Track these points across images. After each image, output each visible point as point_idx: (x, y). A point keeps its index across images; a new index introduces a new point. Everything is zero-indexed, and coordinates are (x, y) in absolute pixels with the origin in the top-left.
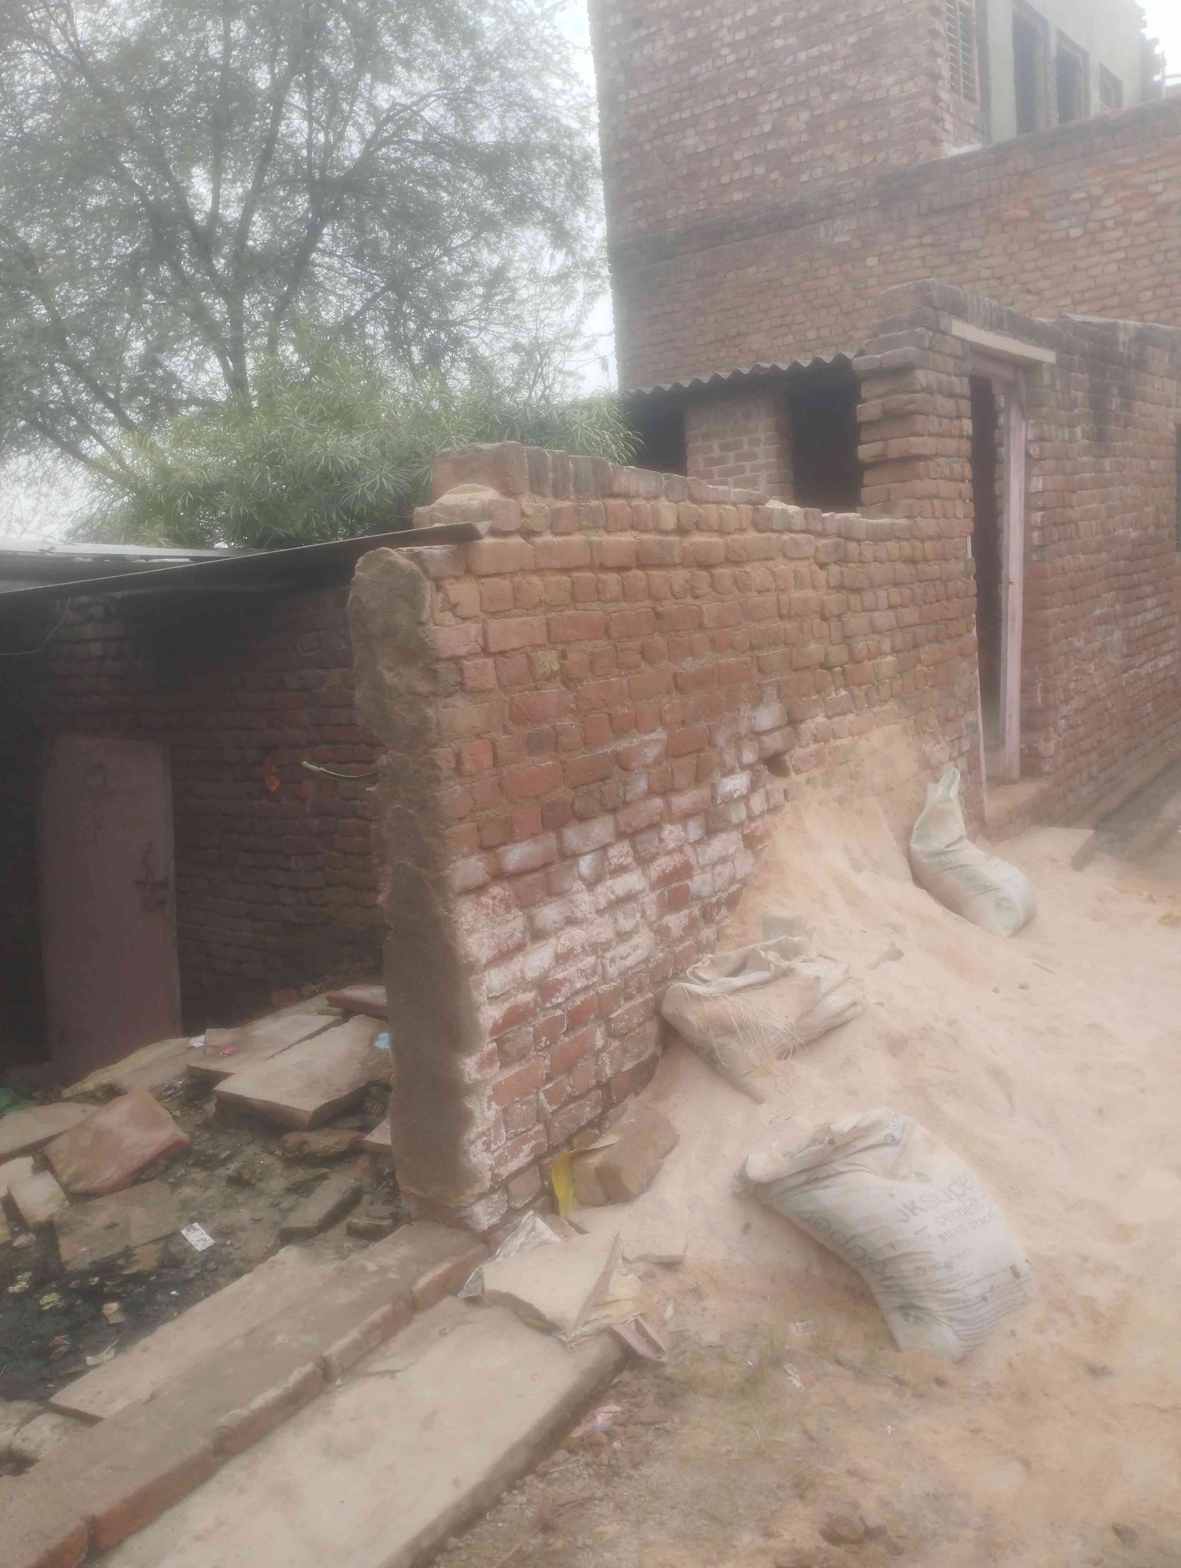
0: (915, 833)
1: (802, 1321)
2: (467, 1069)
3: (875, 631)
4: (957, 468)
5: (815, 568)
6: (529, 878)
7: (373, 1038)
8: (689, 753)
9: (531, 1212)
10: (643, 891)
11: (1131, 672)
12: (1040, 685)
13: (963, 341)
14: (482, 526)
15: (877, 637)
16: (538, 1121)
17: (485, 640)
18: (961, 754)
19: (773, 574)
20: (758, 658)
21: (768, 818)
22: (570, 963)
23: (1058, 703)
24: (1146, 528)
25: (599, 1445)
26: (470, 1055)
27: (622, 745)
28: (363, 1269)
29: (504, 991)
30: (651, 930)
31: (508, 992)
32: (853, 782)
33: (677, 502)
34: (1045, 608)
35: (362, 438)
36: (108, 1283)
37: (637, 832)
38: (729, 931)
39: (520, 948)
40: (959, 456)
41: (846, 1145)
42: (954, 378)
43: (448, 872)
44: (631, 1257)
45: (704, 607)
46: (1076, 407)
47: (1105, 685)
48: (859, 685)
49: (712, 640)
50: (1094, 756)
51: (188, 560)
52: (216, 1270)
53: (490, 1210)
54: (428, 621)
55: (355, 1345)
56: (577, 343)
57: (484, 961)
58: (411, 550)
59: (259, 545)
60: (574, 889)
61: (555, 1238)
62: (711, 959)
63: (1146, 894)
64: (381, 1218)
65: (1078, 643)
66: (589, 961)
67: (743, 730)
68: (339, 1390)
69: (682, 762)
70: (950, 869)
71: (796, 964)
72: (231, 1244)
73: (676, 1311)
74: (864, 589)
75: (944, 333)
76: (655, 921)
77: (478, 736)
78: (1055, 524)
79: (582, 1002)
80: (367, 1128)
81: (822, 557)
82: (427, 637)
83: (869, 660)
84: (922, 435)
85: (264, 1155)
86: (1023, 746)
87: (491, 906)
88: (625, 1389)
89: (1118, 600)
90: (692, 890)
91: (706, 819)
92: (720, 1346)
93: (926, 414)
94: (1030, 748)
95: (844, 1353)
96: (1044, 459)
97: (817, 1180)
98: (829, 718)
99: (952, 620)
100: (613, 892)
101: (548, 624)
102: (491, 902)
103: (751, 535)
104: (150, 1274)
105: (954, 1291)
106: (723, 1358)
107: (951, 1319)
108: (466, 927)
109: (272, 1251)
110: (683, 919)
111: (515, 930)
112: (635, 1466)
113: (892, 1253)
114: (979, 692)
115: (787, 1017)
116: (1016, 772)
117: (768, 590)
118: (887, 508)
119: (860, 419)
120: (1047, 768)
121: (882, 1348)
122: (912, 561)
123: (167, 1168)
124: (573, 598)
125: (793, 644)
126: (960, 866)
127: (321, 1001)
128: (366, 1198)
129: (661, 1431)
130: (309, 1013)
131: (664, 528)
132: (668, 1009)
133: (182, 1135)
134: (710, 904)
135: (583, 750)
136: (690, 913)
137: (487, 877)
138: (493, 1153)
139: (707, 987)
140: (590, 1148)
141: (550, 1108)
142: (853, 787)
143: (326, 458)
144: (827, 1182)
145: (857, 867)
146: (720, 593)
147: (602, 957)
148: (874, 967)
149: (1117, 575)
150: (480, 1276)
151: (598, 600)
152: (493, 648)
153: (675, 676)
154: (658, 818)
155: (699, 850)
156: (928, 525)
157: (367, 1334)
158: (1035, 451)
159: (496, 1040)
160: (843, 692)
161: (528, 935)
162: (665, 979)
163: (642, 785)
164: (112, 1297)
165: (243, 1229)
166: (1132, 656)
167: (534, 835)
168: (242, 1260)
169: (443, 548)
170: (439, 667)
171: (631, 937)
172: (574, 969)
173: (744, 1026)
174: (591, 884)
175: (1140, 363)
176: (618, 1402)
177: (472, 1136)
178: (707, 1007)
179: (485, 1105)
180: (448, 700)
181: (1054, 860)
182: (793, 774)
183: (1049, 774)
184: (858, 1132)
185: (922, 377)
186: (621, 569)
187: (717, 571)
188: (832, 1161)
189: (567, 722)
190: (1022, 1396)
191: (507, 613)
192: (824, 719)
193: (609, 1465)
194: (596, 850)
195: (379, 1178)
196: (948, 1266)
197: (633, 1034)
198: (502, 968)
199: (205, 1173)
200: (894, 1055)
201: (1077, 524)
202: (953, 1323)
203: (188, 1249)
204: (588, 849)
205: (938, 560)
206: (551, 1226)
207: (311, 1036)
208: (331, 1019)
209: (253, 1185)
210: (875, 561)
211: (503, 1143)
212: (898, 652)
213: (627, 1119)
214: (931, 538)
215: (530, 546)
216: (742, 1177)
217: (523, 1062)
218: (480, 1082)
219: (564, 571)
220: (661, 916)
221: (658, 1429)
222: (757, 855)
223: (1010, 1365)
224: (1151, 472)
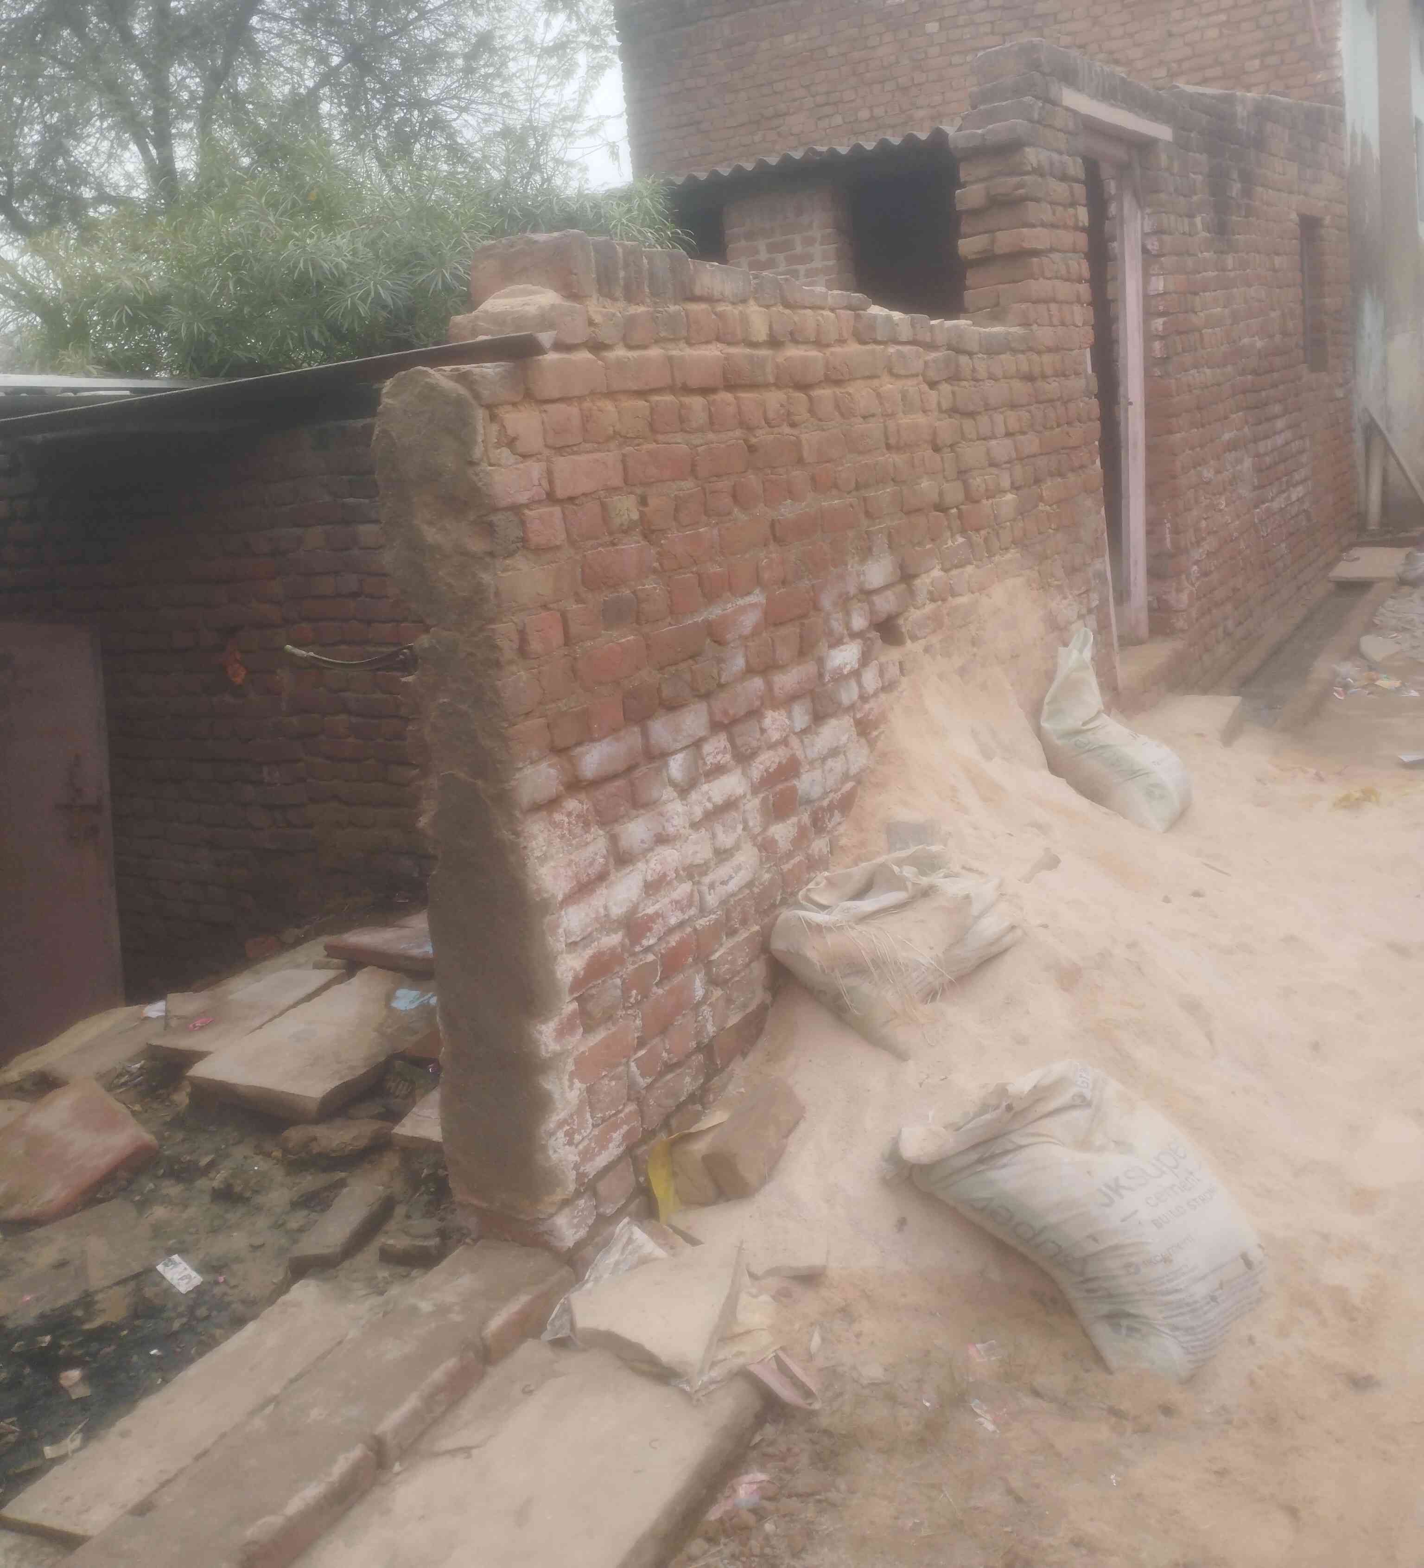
0: (1046, 708)
1: (983, 1342)
2: (544, 1039)
3: (993, 464)
4: (1074, 264)
5: (925, 387)
6: (611, 787)
7: (389, 997)
8: (791, 620)
9: (626, 1220)
10: (745, 796)
11: (1264, 506)
12: (1168, 525)
13: (1075, 113)
14: (546, 338)
15: (994, 470)
16: (629, 1099)
17: (551, 482)
18: (1090, 611)
19: (879, 395)
20: (865, 499)
21: (883, 696)
22: (663, 893)
23: (1189, 545)
24: (1271, 337)
25: (746, 1528)
26: (545, 1021)
27: (715, 612)
28: (414, 1310)
29: (585, 934)
30: (754, 845)
31: (590, 934)
32: (975, 650)
33: (767, 307)
34: (1170, 432)
35: (348, 237)
36: (64, 1343)
37: (735, 721)
38: (843, 841)
39: (602, 877)
40: (1074, 251)
41: (1024, 1111)
42: (1066, 158)
43: (513, 783)
44: (759, 1270)
45: (804, 437)
46: (1196, 194)
47: (1237, 523)
48: (977, 530)
49: (813, 479)
50: (1229, 607)
51: (127, 393)
52: (208, 1318)
53: (575, 1221)
54: (482, 460)
55: (416, 1416)
56: (581, 127)
57: (560, 897)
58: (457, 370)
59: (213, 372)
60: (665, 797)
61: (660, 1253)
62: (826, 878)
63: (1312, 771)
64: (426, 1237)
65: (1208, 473)
66: (684, 889)
67: (852, 590)
68: (399, 1478)
69: (783, 631)
70: (1089, 751)
71: (936, 879)
72: (225, 1282)
73: (823, 1339)
74: (979, 413)
75: (1055, 103)
76: (758, 834)
77: (545, 607)
78: (1180, 333)
79: (678, 943)
80: (395, 1116)
81: (932, 374)
82: (480, 480)
83: (987, 498)
84: (1033, 226)
85: (258, 1158)
86: (1150, 599)
87: (566, 825)
88: (770, 1450)
89: (1247, 422)
90: (800, 792)
91: (813, 701)
92: (887, 1383)
93: (1037, 200)
94: (1159, 599)
95: (1040, 1381)
96: (1163, 255)
97: (993, 1157)
98: (946, 570)
99: (1074, 448)
100: (709, 799)
101: (624, 462)
102: (566, 820)
103: (853, 347)
104: (119, 1327)
105: (1177, 1291)
106: (891, 1398)
107: (1175, 1328)
108: (538, 854)
109: (283, 1288)
110: (791, 828)
111: (596, 854)
112: (796, 1554)
113: (1092, 1247)
114: (1105, 535)
115: (931, 948)
116: (1144, 630)
117: (873, 415)
118: (997, 314)
119: (960, 207)
120: (1181, 624)
121: (1087, 1371)
122: (1029, 378)
123: (130, 1182)
124: (652, 426)
125: (904, 482)
126: (1102, 747)
127: (315, 949)
128: (400, 1211)
129: (825, 1504)
130: (298, 966)
131: (754, 339)
132: (779, 945)
133: (148, 1137)
134: (822, 808)
135: (669, 619)
136: (799, 821)
137: (561, 788)
138: (577, 1146)
139: (829, 914)
140: (692, 1130)
141: (643, 1082)
142: (975, 655)
143: (305, 261)
144: (1005, 1160)
145: (987, 755)
146: (820, 420)
147: (699, 883)
148: (1028, 879)
149: (1244, 392)
150: (568, 1310)
151: (682, 430)
152: (560, 493)
153: (773, 525)
154: (757, 703)
155: (806, 741)
156: (1045, 335)
157: (429, 1400)
158: (1153, 245)
159: (576, 999)
160: (960, 540)
161: (611, 860)
162: (774, 906)
163: (739, 663)
164: (71, 1362)
165: (238, 1260)
166: (1263, 487)
167: (614, 730)
168: (243, 1302)
169: (496, 366)
170: (495, 518)
171: (732, 856)
172: (666, 900)
173: (879, 963)
174: (684, 790)
175: (1259, 143)
176: (763, 1468)
177: (552, 1126)
178: (831, 940)
179: (567, 1083)
180: (508, 562)
181: (1201, 735)
182: (909, 642)
183: (1182, 631)
184: (1040, 1094)
185: (1032, 156)
186: (705, 391)
187: (817, 393)
188: (1010, 1132)
189: (651, 585)
190: (1272, 1422)
191: (575, 449)
192: (942, 573)
193: (762, 1555)
194: (687, 747)
195: (415, 1182)
196: (1167, 1260)
197: (737, 979)
198: (582, 905)
199: (180, 1187)
200: (1066, 990)
201: (1200, 331)
202: (1177, 1333)
203: (169, 1291)
204: (679, 746)
205: (1057, 376)
206: (651, 1235)
207: (309, 997)
208: (330, 974)
209: (248, 1199)
210: (990, 378)
211: (588, 1131)
212: (1018, 488)
213: (734, 1089)
214: (1049, 350)
215: (600, 362)
216: (894, 1158)
217: (610, 1024)
218: (561, 1054)
219: (641, 394)
220: (765, 829)
221: (820, 1501)
222: (872, 744)
223: (1252, 1382)
224: (1275, 271)
